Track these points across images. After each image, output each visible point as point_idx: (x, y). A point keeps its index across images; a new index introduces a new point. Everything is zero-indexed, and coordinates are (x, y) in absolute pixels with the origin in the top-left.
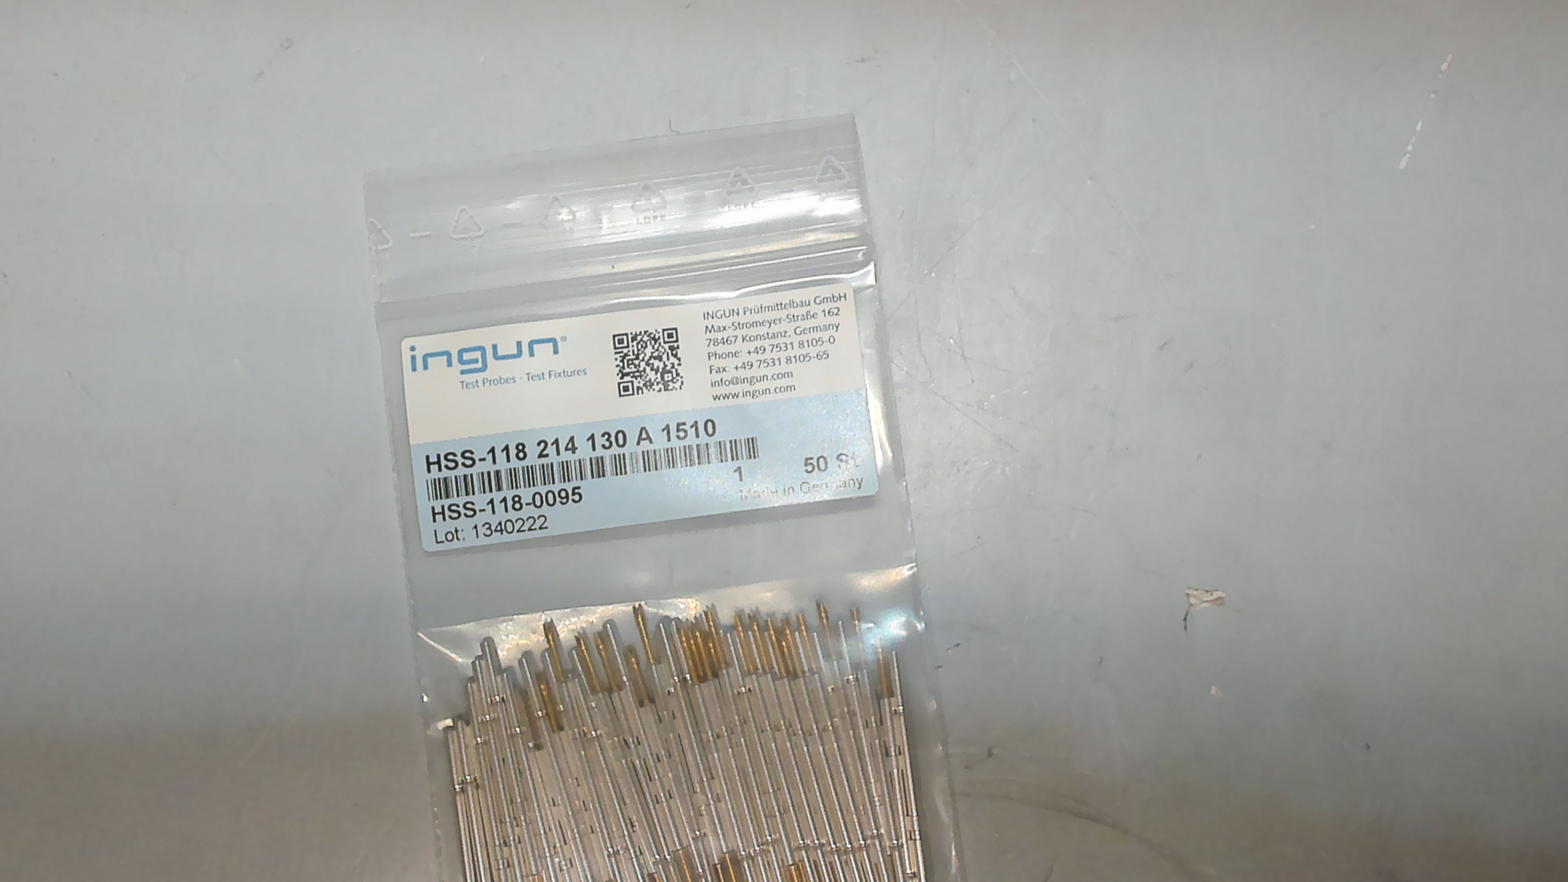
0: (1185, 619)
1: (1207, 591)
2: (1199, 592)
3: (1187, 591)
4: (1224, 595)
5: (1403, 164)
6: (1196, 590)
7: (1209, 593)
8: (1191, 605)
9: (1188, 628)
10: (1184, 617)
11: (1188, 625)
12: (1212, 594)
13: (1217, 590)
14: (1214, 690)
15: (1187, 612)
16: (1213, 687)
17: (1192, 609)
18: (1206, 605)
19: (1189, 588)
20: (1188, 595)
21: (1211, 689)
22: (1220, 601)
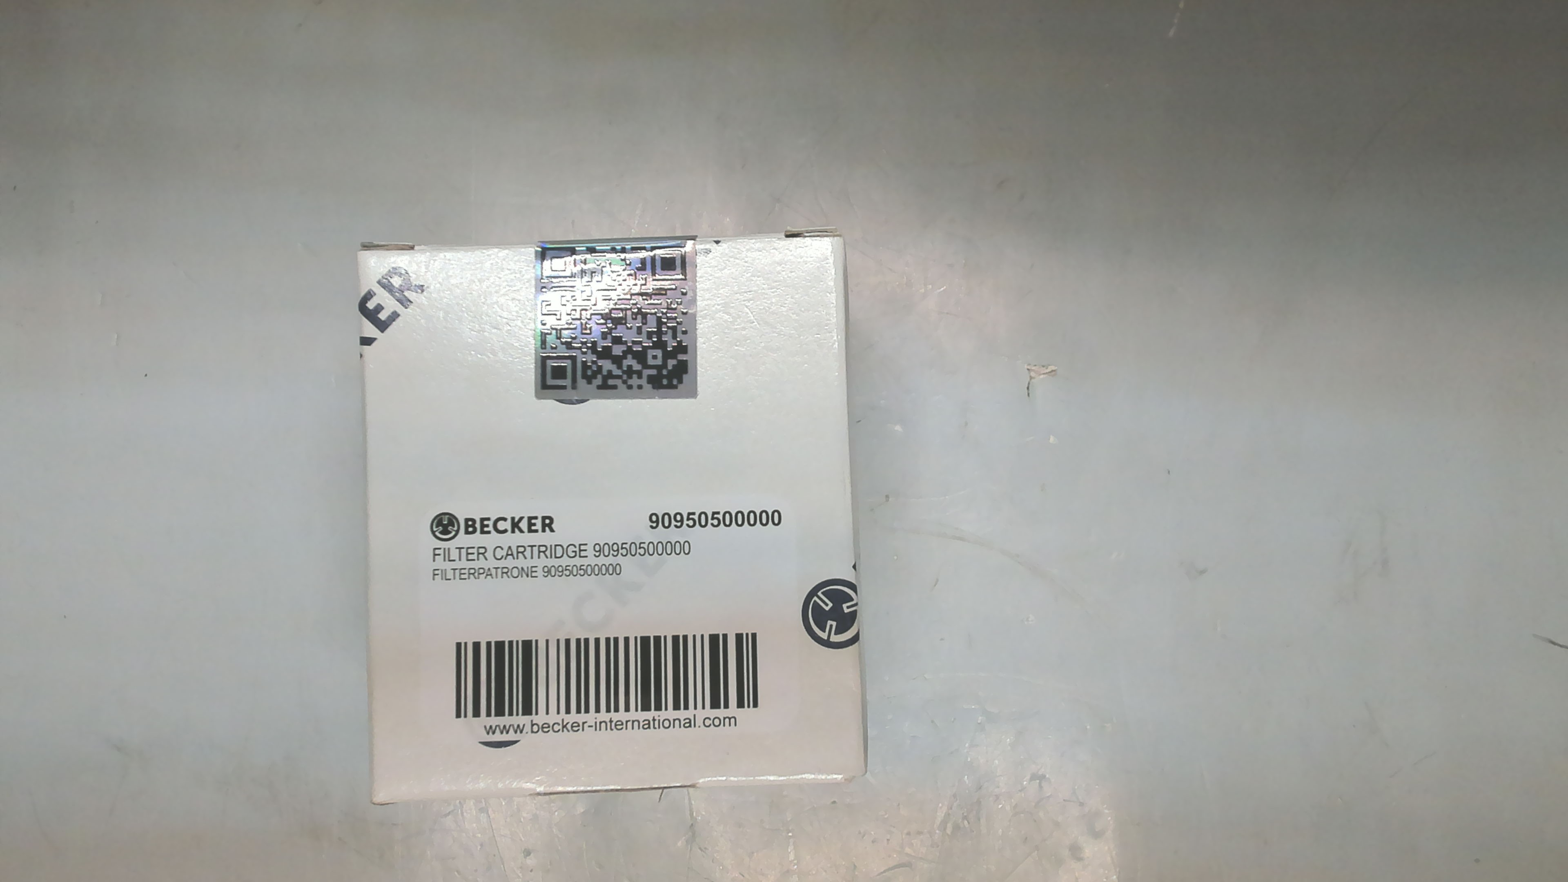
0: (1028, 388)
1: (1043, 366)
2: (1037, 367)
3: (1029, 368)
4: (1056, 368)
5: (1171, 33)
6: (1035, 365)
7: (1045, 368)
8: (1031, 378)
9: (1030, 395)
10: (1027, 386)
11: (1030, 392)
12: (1047, 368)
13: (1050, 365)
14: (1052, 439)
15: (1029, 384)
16: (1051, 436)
17: (1033, 380)
18: (1042, 376)
19: (1029, 365)
20: (1028, 369)
21: (1049, 439)
22: (1053, 373)
